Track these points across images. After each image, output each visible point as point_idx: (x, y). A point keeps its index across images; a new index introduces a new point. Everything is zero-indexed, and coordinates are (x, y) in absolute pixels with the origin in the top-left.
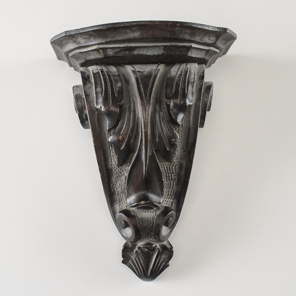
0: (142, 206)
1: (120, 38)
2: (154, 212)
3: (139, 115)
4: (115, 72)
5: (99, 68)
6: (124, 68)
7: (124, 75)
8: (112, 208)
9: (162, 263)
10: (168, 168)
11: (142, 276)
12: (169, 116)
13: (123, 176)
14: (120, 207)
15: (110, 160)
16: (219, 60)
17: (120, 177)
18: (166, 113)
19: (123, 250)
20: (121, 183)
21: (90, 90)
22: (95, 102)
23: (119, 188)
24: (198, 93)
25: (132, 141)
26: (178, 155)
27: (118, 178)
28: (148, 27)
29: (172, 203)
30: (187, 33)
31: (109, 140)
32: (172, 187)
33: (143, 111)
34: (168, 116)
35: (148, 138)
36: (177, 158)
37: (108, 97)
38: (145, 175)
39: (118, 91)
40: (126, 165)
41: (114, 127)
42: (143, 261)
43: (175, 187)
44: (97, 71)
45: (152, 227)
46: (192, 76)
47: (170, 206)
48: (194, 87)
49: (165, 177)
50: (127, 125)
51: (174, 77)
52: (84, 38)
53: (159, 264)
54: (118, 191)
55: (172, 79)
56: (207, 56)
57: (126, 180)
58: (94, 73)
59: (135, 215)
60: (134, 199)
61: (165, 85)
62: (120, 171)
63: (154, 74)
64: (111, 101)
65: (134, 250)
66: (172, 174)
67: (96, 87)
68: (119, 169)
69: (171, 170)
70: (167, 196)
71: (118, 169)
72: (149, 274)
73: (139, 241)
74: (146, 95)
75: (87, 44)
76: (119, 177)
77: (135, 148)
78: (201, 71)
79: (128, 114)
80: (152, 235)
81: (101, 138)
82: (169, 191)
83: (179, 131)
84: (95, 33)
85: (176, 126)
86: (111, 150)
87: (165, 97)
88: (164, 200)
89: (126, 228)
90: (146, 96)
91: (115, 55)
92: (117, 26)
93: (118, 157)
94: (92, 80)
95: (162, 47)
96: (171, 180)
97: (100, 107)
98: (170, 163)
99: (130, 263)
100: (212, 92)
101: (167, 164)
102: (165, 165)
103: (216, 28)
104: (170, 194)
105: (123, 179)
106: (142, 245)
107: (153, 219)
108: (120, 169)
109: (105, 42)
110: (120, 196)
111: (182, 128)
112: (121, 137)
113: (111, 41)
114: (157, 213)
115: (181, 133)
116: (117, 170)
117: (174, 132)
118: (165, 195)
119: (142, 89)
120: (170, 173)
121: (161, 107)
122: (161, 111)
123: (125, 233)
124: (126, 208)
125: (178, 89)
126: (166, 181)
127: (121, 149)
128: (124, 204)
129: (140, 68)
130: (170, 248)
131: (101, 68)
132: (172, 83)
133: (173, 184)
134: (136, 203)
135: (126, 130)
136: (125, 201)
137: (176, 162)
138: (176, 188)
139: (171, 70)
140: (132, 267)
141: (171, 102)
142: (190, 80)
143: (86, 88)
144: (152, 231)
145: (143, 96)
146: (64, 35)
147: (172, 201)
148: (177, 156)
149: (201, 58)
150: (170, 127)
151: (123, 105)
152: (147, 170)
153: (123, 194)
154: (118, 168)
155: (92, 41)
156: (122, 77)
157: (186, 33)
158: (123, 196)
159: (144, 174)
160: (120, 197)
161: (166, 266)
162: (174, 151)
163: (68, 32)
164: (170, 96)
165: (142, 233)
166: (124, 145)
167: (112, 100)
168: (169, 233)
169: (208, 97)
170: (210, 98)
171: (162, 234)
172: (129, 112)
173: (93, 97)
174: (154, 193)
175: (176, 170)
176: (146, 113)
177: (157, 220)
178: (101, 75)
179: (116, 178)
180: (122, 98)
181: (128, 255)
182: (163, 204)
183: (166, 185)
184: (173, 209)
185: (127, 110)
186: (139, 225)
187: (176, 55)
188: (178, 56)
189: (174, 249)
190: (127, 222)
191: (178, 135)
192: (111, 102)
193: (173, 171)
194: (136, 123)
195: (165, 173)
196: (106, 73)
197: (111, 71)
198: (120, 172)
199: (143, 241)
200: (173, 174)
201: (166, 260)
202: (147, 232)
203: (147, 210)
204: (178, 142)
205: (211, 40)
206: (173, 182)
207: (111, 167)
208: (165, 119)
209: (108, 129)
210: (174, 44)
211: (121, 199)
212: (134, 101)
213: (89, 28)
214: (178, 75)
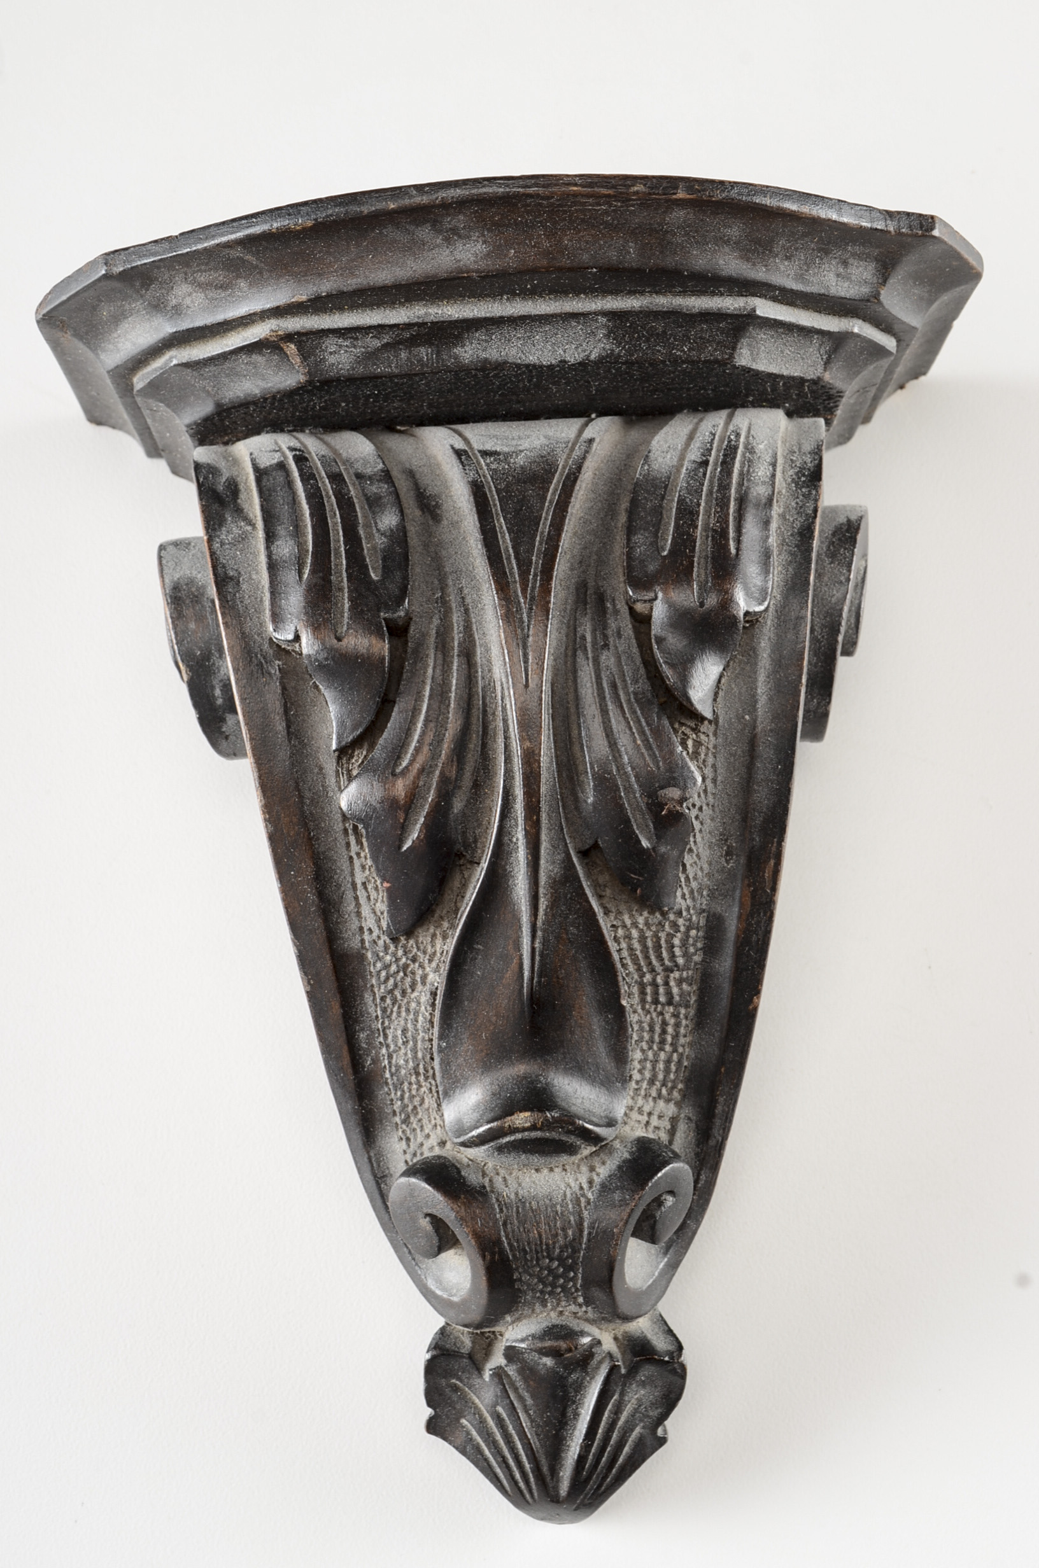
0: (519, 1136)
1: (383, 275)
2: (584, 1169)
3: (490, 671)
4: (366, 462)
5: (285, 441)
6: (411, 440)
7: (411, 474)
8: (368, 1152)
9: (632, 1430)
10: (650, 944)
11: (528, 1496)
12: (648, 672)
13: (419, 987)
14: (409, 1146)
15: (352, 907)
16: (892, 406)
17: (404, 993)
18: (630, 657)
19: (431, 1369)
20: (410, 1026)
21: (241, 550)
22: (268, 613)
23: (403, 1051)
24: (791, 554)
25: (458, 805)
26: (700, 873)
27: (395, 1001)
28: (528, 213)
29: (674, 1121)
30: (727, 242)
31: (344, 805)
32: (669, 1039)
33: (514, 648)
34: (642, 671)
35: (539, 787)
36: (692, 892)
37: (330, 582)
38: (532, 979)
39: (383, 550)
40: (432, 930)
41: (368, 735)
42: (532, 1421)
43: (688, 1039)
44: (276, 458)
45: (573, 1246)
46: (762, 471)
47: (664, 1137)
48: (774, 525)
49: (635, 990)
50: (432, 725)
51: (669, 478)
52: (200, 285)
53: (615, 1436)
54: (398, 1067)
55: (659, 486)
56: (836, 366)
57: (433, 1005)
58: (262, 466)
59: (484, 1187)
60: (477, 1105)
61: (623, 518)
62: (404, 960)
63: (566, 461)
64: (346, 601)
65: (484, 1365)
66: (672, 971)
67: (270, 537)
68: (400, 953)
69: (665, 954)
70: (645, 1085)
71: (394, 955)
72: (564, 1487)
73: (508, 1318)
74: (524, 566)
75: (220, 317)
76: (397, 993)
77: (475, 841)
78: (808, 447)
79: (434, 668)
80: (575, 1285)
81: (301, 797)
82: (655, 1062)
83: (703, 750)
84: (258, 252)
85: (682, 724)
86: (353, 854)
87: (622, 579)
88: (631, 1109)
89: (443, 1255)
90: (524, 574)
91: (361, 369)
92: (366, 209)
93: (388, 889)
94: (251, 505)
95: (602, 320)
96: (663, 1005)
97: (291, 637)
98: (658, 915)
99: (468, 1433)
100: (865, 556)
101: (641, 920)
102: (635, 925)
103: (876, 215)
104: (661, 1076)
105: (419, 1003)
106: (522, 1340)
107: (579, 1205)
108: (405, 953)
109: (309, 300)
110: (410, 1090)
111: (715, 734)
112: (400, 788)
113: (341, 295)
114: (598, 1175)
115: (710, 760)
116: (388, 958)
117: (672, 752)
118: (637, 1082)
119: (506, 540)
120: (659, 969)
121: (605, 626)
122: (606, 646)
123: (439, 1281)
124: (437, 1151)
125: (688, 534)
126: (640, 1011)
127: (405, 848)
128: (427, 1131)
129: (495, 436)
130: (670, 1354)
131: (294, 443)
132: (661, 506)
133: (677, 1025)
134: (489, 1122)
135: (426, 749)
136: (434, 1114)
137: (688, 909)
138: (690, 1044)
139: (654, 443)
140: (478, 1449)
141: (656, 598)
142: (748, 488)
143: (222, 544)
144: (575, 1263)
145: (512, 574)
146: (103, 272)
147: (671, 1110)
148: (695, 878)
149: (802, 381)
150: (651, 730)
151: (409, 619)
152: (541, 955)
153: (422, 1078)
154: (392, 948)
155: (245, 298)
156: (403, 485)
157: (723, 241)
158: (423, 1089)
159: (526, 974)
160: (407, 1095)
161: (653, 1442)
162: (675, 853)
163: (123, 256)
164: (652, 567)
165: (525, 1277)
166: (418, 826)
167: (351, 599)
168: (659, 1274)
169: (842, 578)
170: (856, 586)
171: (627, 1279)
172: (440, 656)
173: (257, 587)
174: (579, 1069)
175: (692, 950)
176: (526, 662)
177: (596, 1207)
178: (296, 474)
179: (383, 999)
180: (406, 587)
181: (456, 1389)
182: (627, 1128)
183: (642, 1029)
184: (677, 1150)
185: (432, 645)
186: (507, 1237)
187: (676, 361)
188: (684, 371)
189: (688, 1357)
190: (447, 1221)
191: (693, 768)
192: (347, 606)
193: (673, 956)
194: (476, 713)
195: (631, 968)
196: (319, 463)
197: (344, 455)
198: (406, 966)
199: (530, 1316)
200: (677, 974)
201: (651, 1413)
202: (551, 1271)
203: (548, 1159)
204: (694, 805)
205: (853, 277)
206: (676, 1015)
207: (355, 943)
208: (625, 687)
209: (334, 747)
210: (663, 301)
211: (415, 1108)
212: (463, 598)
213: (224, 229)
214: (687, 464)
